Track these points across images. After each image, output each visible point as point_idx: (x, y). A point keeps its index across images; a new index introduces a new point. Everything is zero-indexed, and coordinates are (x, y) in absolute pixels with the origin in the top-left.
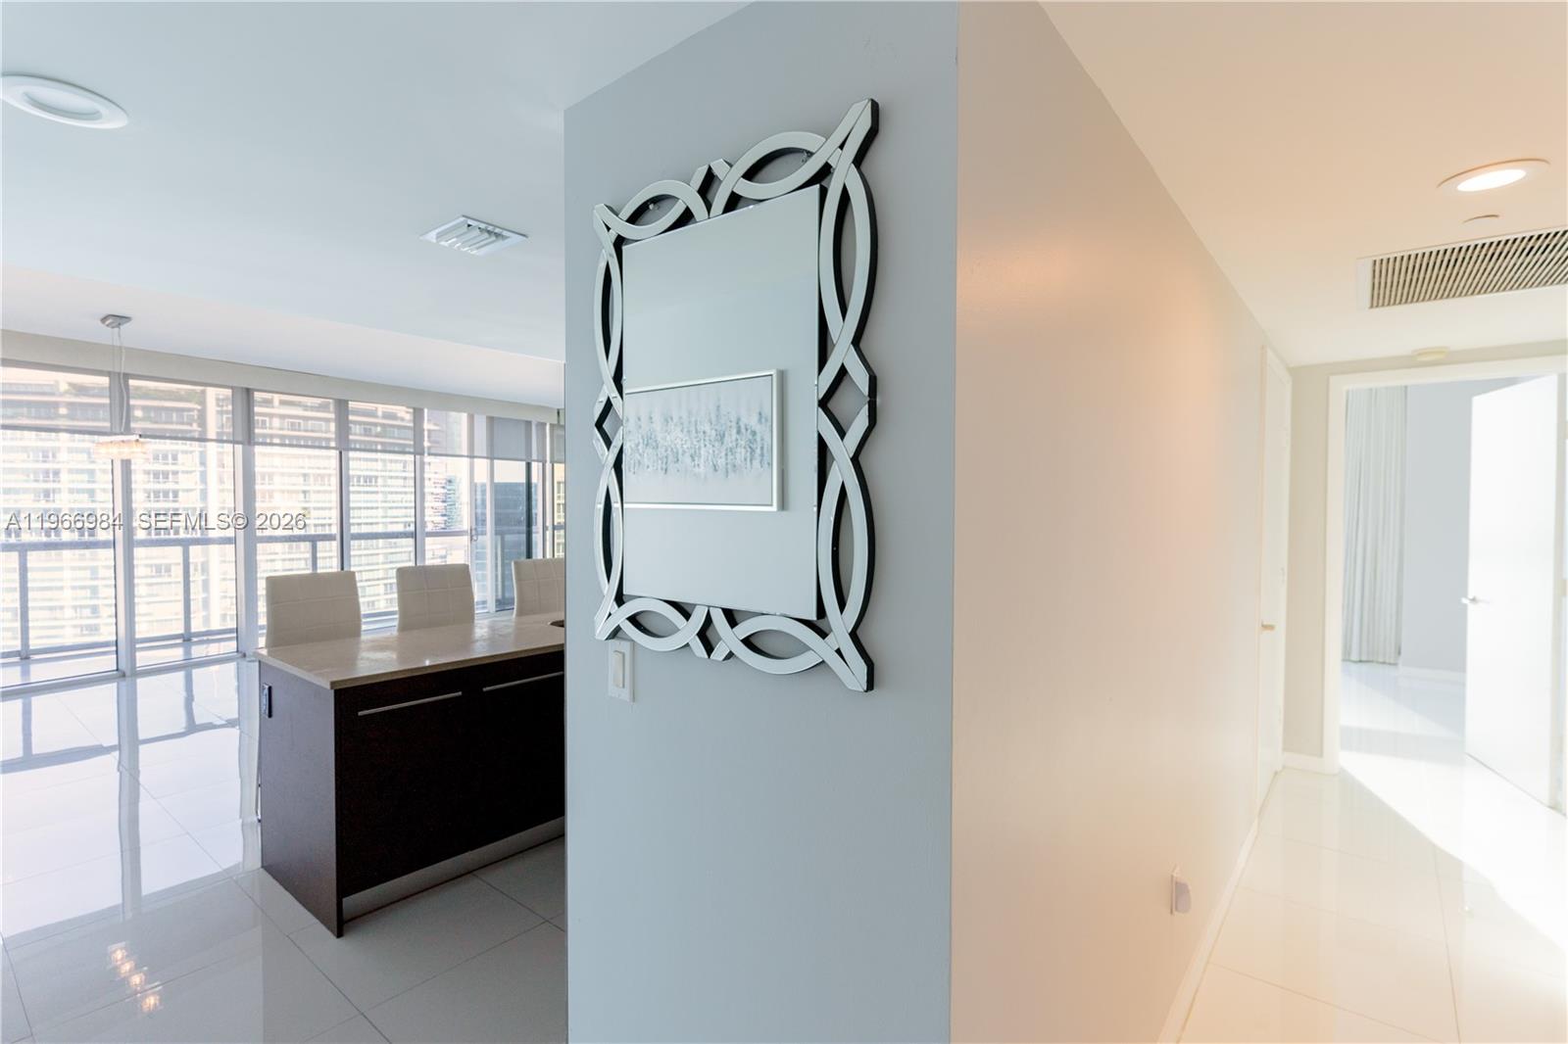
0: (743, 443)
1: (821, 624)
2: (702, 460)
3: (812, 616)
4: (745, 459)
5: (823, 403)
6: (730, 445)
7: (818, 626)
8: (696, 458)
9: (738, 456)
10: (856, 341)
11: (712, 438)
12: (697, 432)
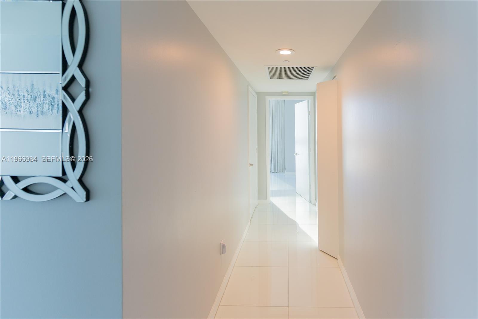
0: (47, 102)
1: (64, 177)
2: (22, 109)
3: (60, 175)
4: (49, 109)
5: (66, 88)
6: (40, 102)
7: (63, 179)
8: (18, 108)
9: (44, 108)
10: (81, 66)
11: (29, 99)
12: (19, 95)
